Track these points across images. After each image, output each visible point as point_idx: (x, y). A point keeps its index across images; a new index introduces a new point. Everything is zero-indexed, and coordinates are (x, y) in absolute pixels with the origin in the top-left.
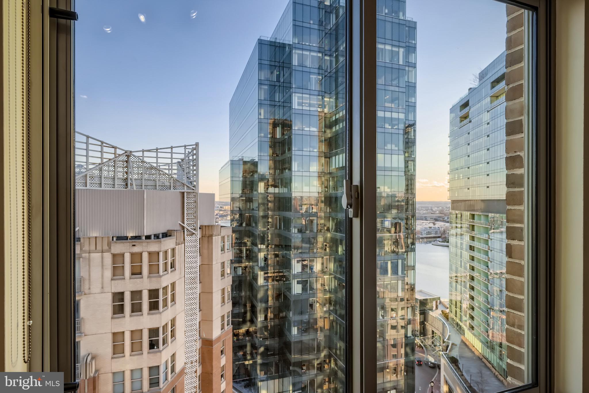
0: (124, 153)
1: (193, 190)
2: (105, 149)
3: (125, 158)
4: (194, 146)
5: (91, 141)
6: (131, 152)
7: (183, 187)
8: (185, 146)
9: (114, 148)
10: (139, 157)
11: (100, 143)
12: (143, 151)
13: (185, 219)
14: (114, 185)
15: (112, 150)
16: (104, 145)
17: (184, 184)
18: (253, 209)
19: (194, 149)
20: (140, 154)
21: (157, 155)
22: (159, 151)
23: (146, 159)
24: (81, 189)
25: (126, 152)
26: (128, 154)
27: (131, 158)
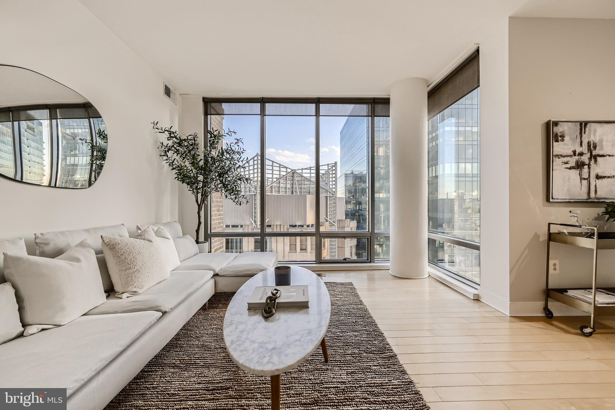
0: (291, 171)
1: (333, 194)
2: (282, 169)
3: (291, 174)
4: (333, 165)
5: (275, 164)
6: (295, 170)
7: (326, 193)
8: (328, 165)
9: (286, 168)
10: (300, 173)
11: (278, 165)
12: (302, 169)
13: (328, 215)
14: (286, 192)
15: (285, 170)
16: (281, 166)
17: (327, 191)
18: (361, 210)
19: (333, 166)
20: (300, 171)
21: (310, 171)
22: (312, 168)
23: (304, 175)
24: (269, 195)
25: (292, 171)
26: (294, 172)
27: (295, 174)
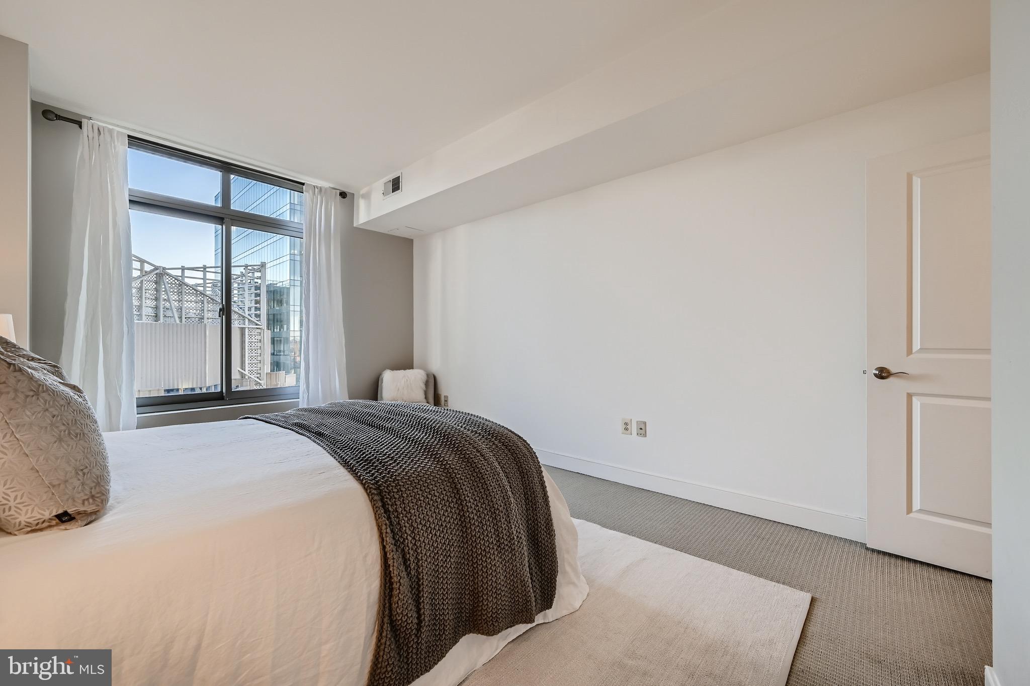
0: (153, 271)
1: (257, 325)
3: (154, 277)
6: (164, 269)
8: (246, 266)
10: (176, 276)
12: (183, 269)
15: (139, 265)
17: (244, 317)
20: (179, 273)
21: (205, 275)
22: (207, 270)
23: (187, 280)
25: (157, 269)
26: (160, 274)
27: (164, 277)
